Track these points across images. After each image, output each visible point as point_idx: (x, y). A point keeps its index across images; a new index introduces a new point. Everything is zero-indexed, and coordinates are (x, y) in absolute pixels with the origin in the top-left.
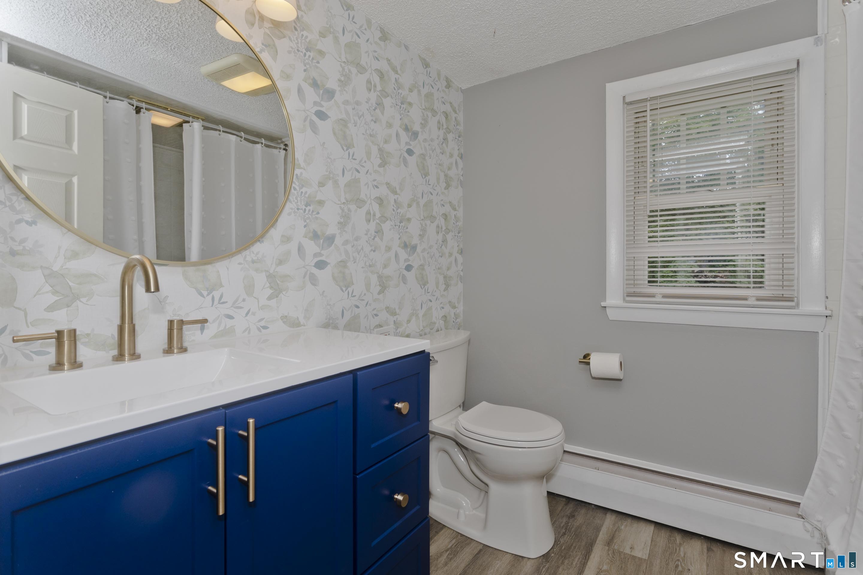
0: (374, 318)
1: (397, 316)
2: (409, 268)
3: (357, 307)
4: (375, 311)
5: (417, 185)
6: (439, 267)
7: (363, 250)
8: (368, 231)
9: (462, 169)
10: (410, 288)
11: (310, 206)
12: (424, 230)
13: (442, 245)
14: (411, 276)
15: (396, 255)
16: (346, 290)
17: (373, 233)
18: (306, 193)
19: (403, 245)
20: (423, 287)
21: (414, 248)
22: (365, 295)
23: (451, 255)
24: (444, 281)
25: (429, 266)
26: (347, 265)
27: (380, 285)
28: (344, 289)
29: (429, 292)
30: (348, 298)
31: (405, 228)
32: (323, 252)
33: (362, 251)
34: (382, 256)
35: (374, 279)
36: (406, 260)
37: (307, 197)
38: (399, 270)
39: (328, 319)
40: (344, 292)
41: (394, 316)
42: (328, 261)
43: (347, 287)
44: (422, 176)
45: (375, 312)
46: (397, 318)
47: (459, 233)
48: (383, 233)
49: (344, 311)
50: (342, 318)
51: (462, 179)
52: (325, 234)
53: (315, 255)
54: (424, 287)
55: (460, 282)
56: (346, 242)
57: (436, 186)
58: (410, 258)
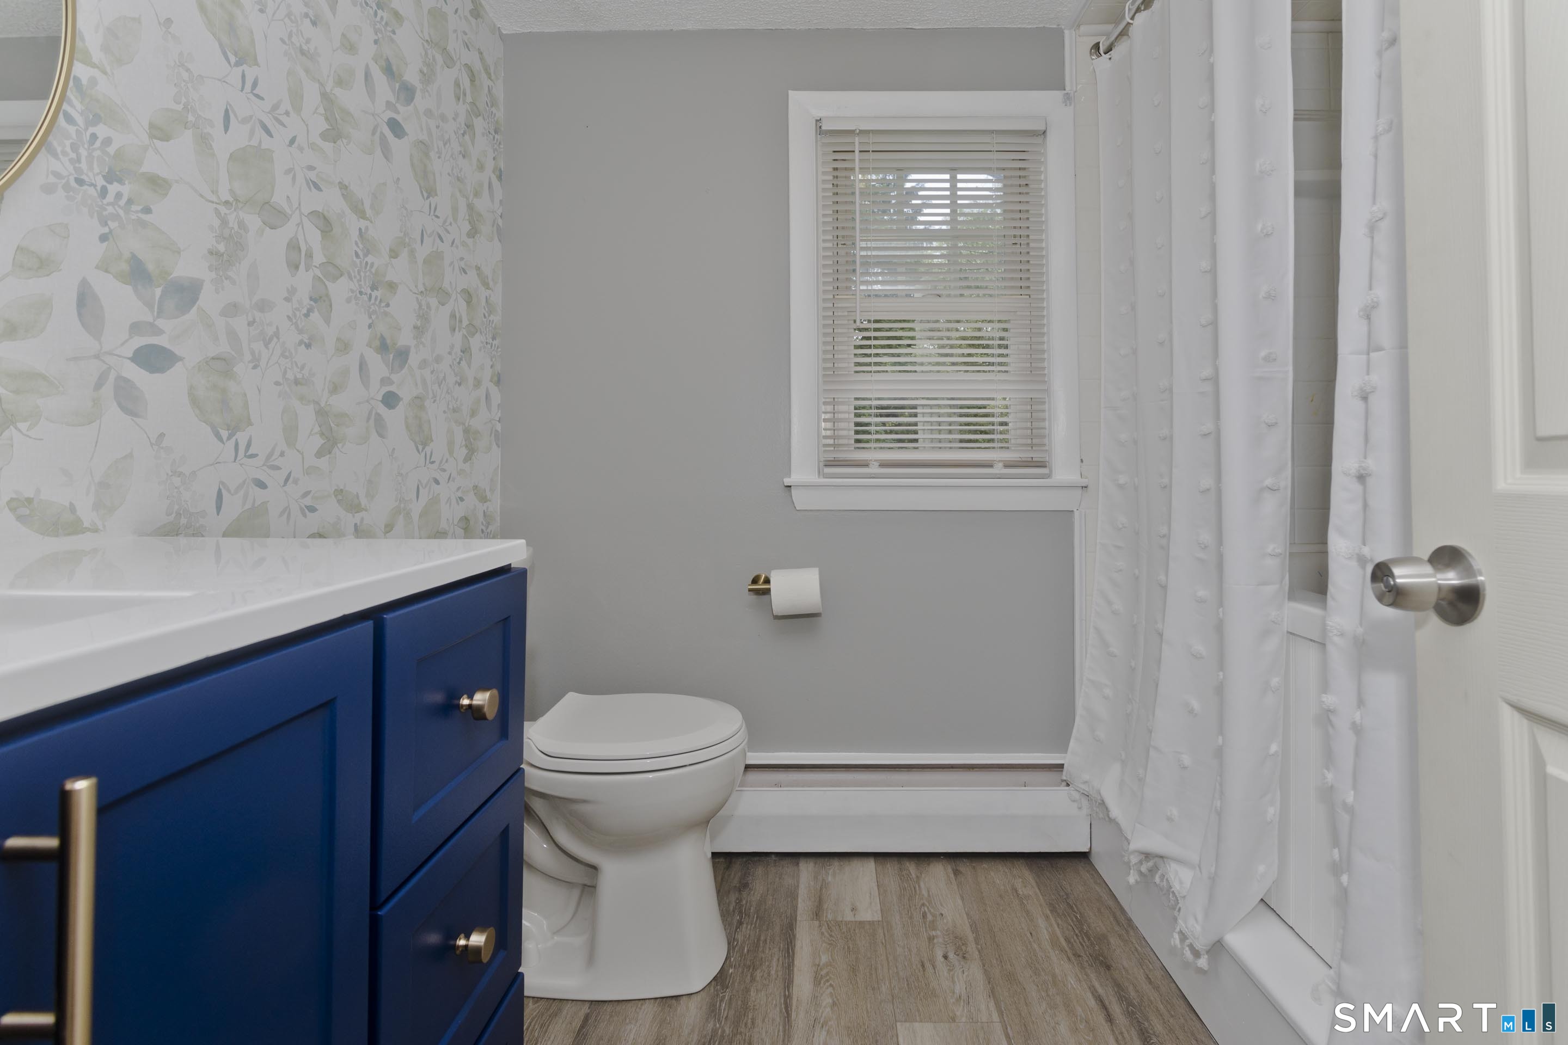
0: (305, 515)
1: (363, 514)
2: (390, 400)
3: (262, 485)
4: (310, 496)
5: (412, 211)
6: (455, 406)
7: (278, 338)
8: (292, 291)
9: (501, 201)
10: (394, 449)
11: (121, 182)
12: (424, 317)
13: (461, 359)
14: (395, 418)
15: (363, 366)
16: (229, 439)
17: (307, 302)
18: (108, 141)
19: (377, 343)
20: (420, 448)
21: (402, 355)
22: (282, 454)
23: (478, 383)
24: (465, 441)
25: (434, 402)
26: (235, 369)
27: (322, 434)
28: (224, 434)
29: (433, 462)
30: (235, 460)
31: (383, 304)
32: (160, 323)
33: (275, 340)
34: (328, 361)
35: (307, 418)
36: (385, 381)
37: (112, 153)
38: (367, 401)
39: (174, 515)
40: (223, 443)
41: (356, 513)
42: (177, 351)
43: (233, 430)
44: (422, 192)
45: (308, 501)
46: (362, 519)
47: (494, 338)
48: (331, 306)
49: (224, 492)
50: (218, 515)
51: (501, 224)
52: (171, 274)
53: (136, 328)
54: (422, 451)
55: (494, 446)
56: (232, 310)
57: (451, 224)
58: (394, 377)
